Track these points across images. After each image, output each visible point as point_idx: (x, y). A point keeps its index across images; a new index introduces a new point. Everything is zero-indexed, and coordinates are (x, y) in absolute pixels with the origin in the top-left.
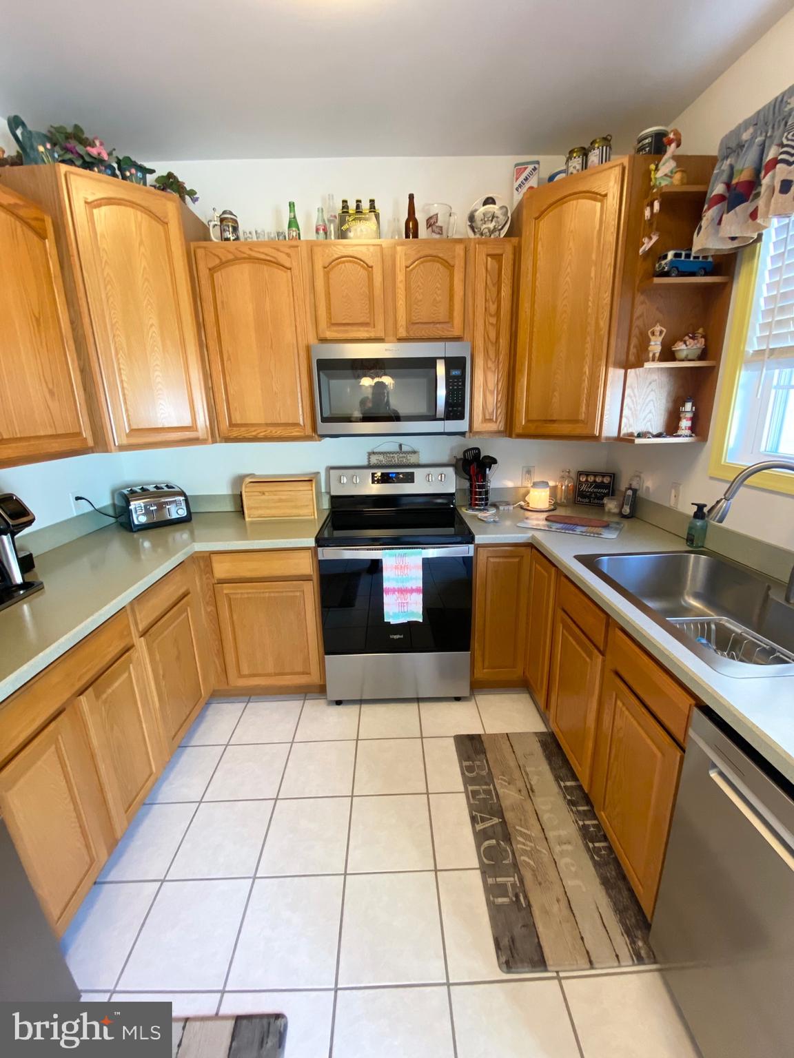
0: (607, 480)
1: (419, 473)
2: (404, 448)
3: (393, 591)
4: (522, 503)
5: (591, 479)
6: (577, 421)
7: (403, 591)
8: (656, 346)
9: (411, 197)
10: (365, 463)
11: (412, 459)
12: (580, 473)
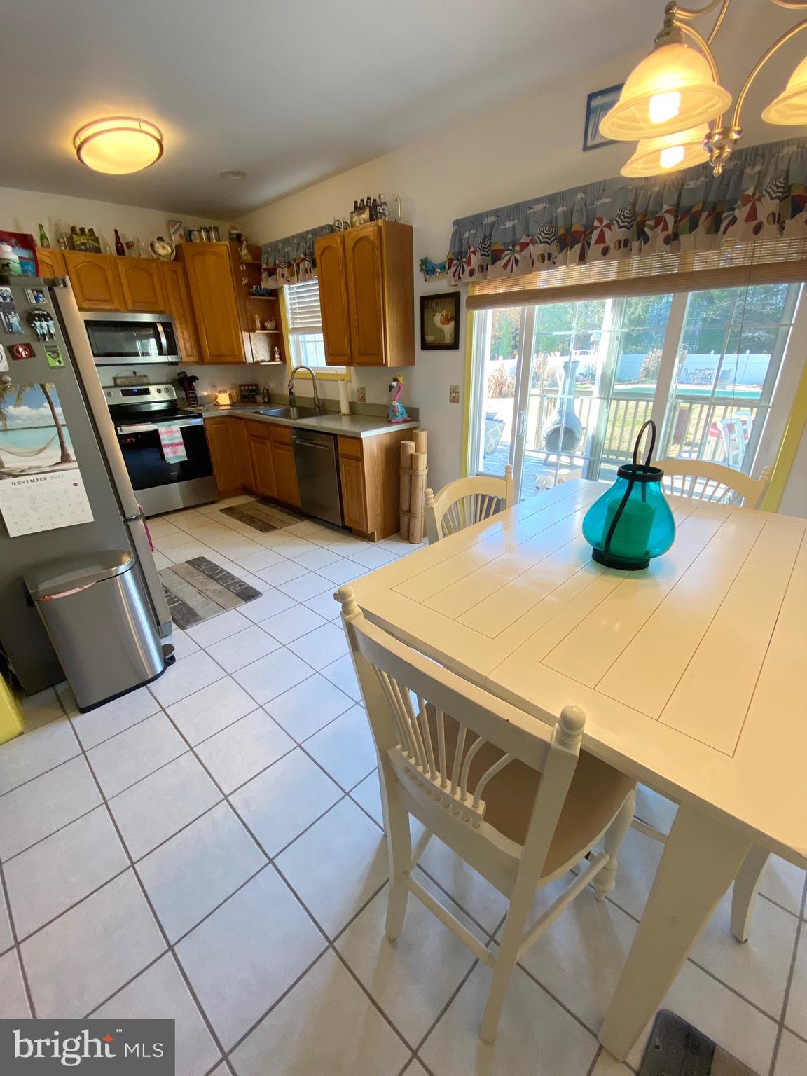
0: (254, 388)
1: (153, 389)
2: (138, 374)
3: (168, 445)
4: (215, 403)
5: (246, 388)
6: (234, 356)
7: (173, 445)
8: (258, 324)
9: (116, 231)
10: (112, 384)
11: (145, 380)
12: (241, 386)
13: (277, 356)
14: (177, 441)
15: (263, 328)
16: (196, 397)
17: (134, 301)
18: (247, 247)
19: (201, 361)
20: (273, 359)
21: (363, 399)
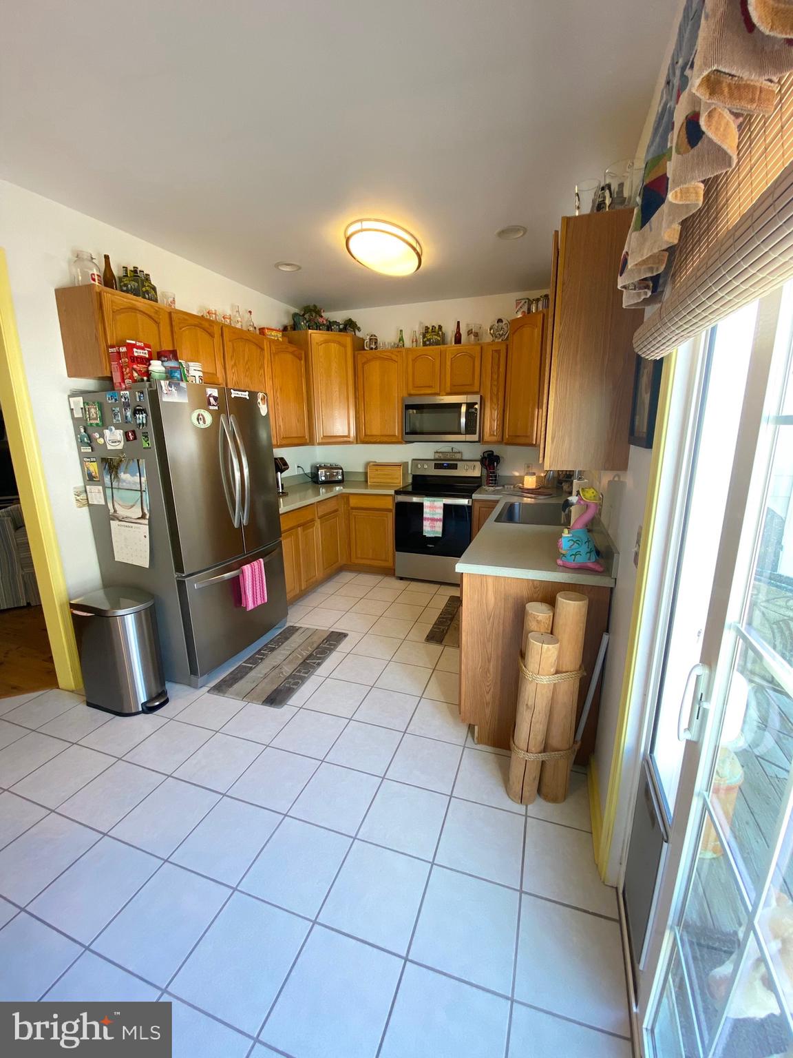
1: (460, 465)
2: (454, 450)
3: (428, 519)
4: (521, 485)
7: (433, 520)
9: (458, 322)
14: (436, 517)
16: (496, 477)
17: (453, 385)
19: (501, 441)
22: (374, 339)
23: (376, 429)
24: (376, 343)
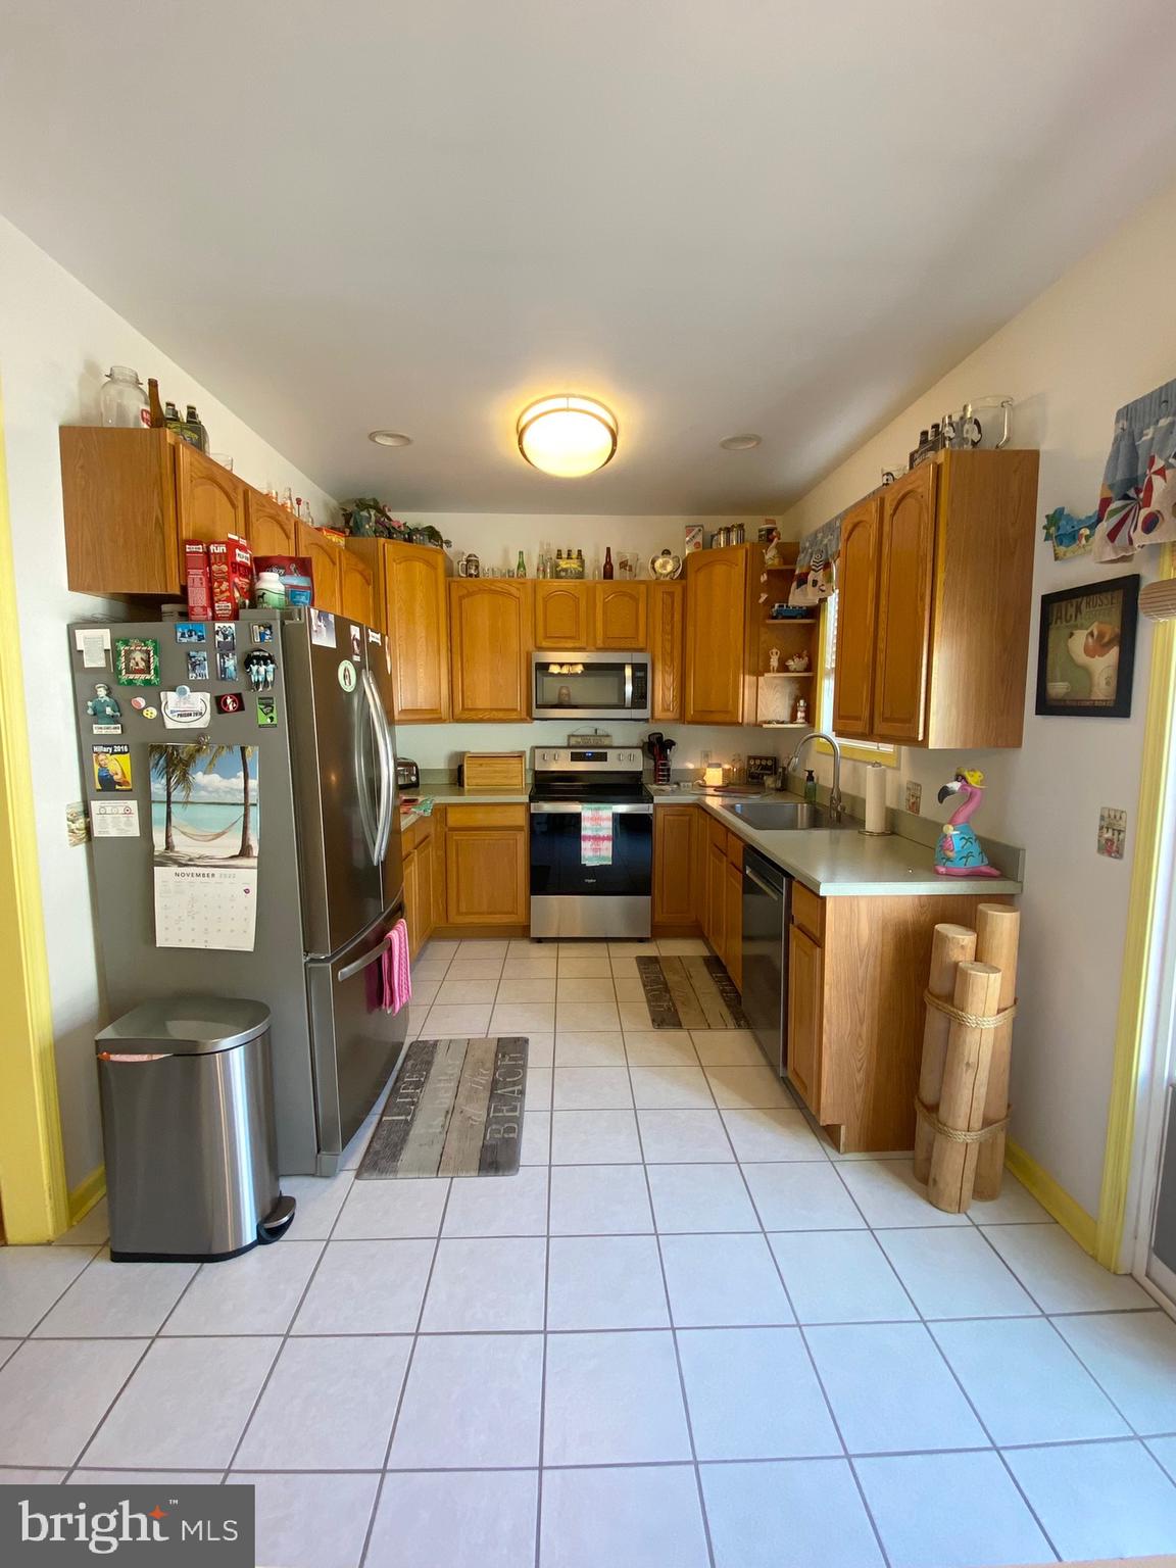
0: (769, 763)
1: (611, 753)
2: (599, 732)
3: (589, 838)
4: (701, 782)
5: (758, 762)
6: (727, 712)
7: (597, 839)
9: (608, 549)
10: (566, 744)
11: (606, 742)
12: (750, 758)
13: (800, 714)
14: (602, 833)
15: (783, 668)
16: (669, 770)
17: (606, 637)
18: (778, 546)
19: (682, 718)
20: (793, 719)
21: (915, 807)
22: (471, 561)
23: (482, 700)
24: (477, 567)
